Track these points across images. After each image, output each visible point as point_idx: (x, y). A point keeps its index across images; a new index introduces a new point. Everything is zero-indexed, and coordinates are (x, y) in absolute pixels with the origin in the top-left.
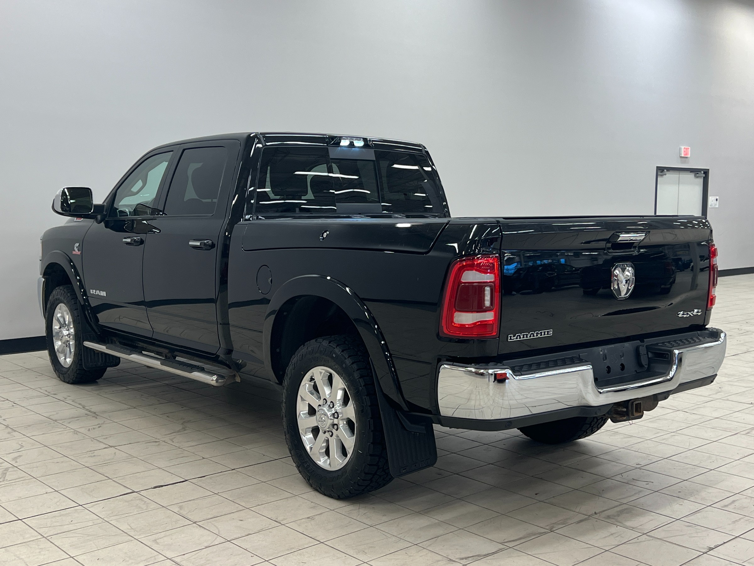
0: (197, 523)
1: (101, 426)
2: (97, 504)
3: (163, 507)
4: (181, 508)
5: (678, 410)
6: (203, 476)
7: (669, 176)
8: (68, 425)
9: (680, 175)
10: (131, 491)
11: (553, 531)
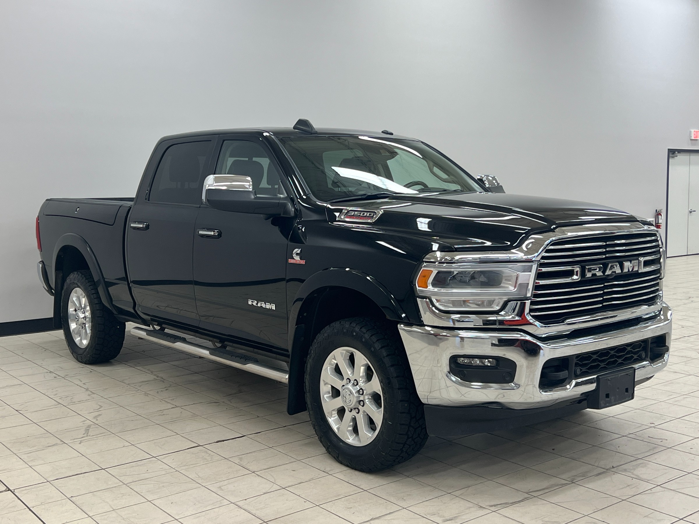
0: (255, 473)
1: (168, 389)
2: (168, 456)
3: (225, 458)
4: (241, 459)
5: (690, 375)
6: (259, 432)
7: (680, 157)
8: (138, 388)
9: (691, 157)
10: (197, 445)
11: (574, 483)
